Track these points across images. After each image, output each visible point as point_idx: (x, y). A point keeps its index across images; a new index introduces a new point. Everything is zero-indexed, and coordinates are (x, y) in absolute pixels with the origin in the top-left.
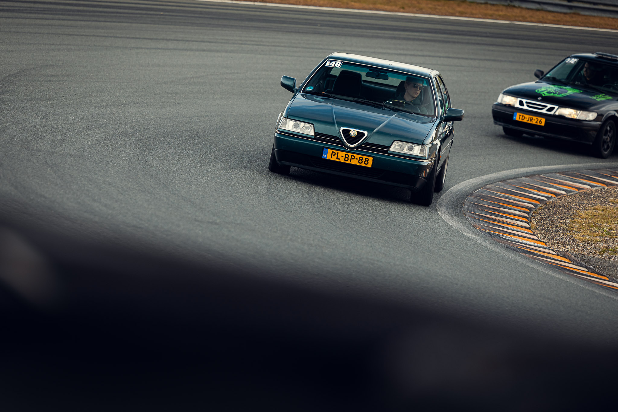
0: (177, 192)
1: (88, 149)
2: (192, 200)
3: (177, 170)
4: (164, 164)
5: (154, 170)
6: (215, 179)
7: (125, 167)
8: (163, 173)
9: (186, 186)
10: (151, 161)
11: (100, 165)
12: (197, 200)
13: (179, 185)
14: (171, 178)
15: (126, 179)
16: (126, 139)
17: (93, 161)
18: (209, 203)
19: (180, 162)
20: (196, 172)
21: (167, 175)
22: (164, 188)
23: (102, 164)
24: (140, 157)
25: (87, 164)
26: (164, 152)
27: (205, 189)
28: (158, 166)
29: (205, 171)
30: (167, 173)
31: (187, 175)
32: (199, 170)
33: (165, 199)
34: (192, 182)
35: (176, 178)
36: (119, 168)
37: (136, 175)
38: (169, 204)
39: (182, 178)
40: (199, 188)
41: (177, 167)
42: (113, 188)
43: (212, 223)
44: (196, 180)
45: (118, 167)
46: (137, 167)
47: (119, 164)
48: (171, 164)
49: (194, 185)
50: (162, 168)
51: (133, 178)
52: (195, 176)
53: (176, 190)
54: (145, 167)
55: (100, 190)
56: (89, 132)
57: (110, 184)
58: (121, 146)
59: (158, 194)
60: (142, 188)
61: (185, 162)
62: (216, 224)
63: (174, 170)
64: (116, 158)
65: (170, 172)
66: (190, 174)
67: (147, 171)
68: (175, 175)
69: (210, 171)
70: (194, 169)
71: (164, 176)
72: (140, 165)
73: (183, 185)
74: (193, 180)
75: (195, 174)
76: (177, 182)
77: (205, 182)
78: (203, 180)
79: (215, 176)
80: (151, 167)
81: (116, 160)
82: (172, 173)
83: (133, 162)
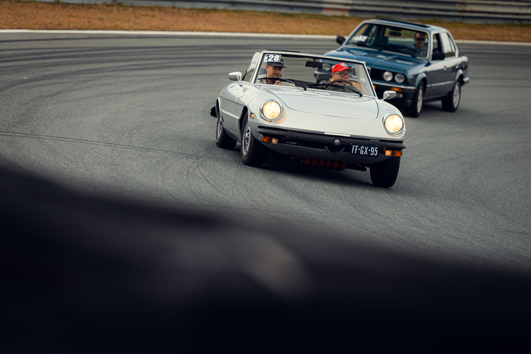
0: (493, 208)
1: (418, 173)
2: (506, 214)
3: (494, 189)
4: (483, 184)
5: (474, 189)
6: (527, 196)
7: (449, 188)
8: (482, 192)
9: (501, 202)
10: (471, 182)
11: (428, 187)
12: (511, 214)
13: (495, 202)
14: (489, 196)
15: (449, 197)
16: (450, 164)
17: (422, 183)
18: (520, 217)
19: (497, 182)
20: (511, 190)
21: (485, 193)
22: (482, 204)
23: (429, 185)
24: (462, 179)
25: (417, 186)
26: (483, 174)
27: (518, 204)
28: (477, 186)
29: (518, 189)
31: (502, 193)
32: (513, 189)
33: (482, 213)
35: (493, 196)
36: (444, 188)
37: (458, 194)
38: (485, 218)
39: (498, 195)
40: (512, 204)
41: (494, 186)
42: (438, 206)
43: (522, 233)
44: (510, 197)
45: (443, 188)
46: (460, 187)
47: (444, 184)
48: (489, 184)
49: (508, 201)
50: (481, 187)
51: (455, 197)
52: (509, 194)
53: (493, 206)
54: (466, 187)
55: (427, 207)
56: (419, 159)
57: (435, 202)
58: (446, 169)
59: (477, 209)
60: (463, 205)
61: (501, 182)
62: (526, 234)
63: (491, 189)
64: (442, 180)
65: (488, 191)
66: (505, 192)
67: (468, 191)
68: (492, 193)
69: (523, 189)
70: (509, 188)
71: (483, 194)
72: (462, 185)
73: (499, 202)
74: (507, 197)
75: (510, 192)
76: (494, 199)
77: (518, 199)
78: (516, 197)
79: (527, 193)
80: (471, 187)
81: (442, 181)
82: (489, 191)
83: (456, 183)
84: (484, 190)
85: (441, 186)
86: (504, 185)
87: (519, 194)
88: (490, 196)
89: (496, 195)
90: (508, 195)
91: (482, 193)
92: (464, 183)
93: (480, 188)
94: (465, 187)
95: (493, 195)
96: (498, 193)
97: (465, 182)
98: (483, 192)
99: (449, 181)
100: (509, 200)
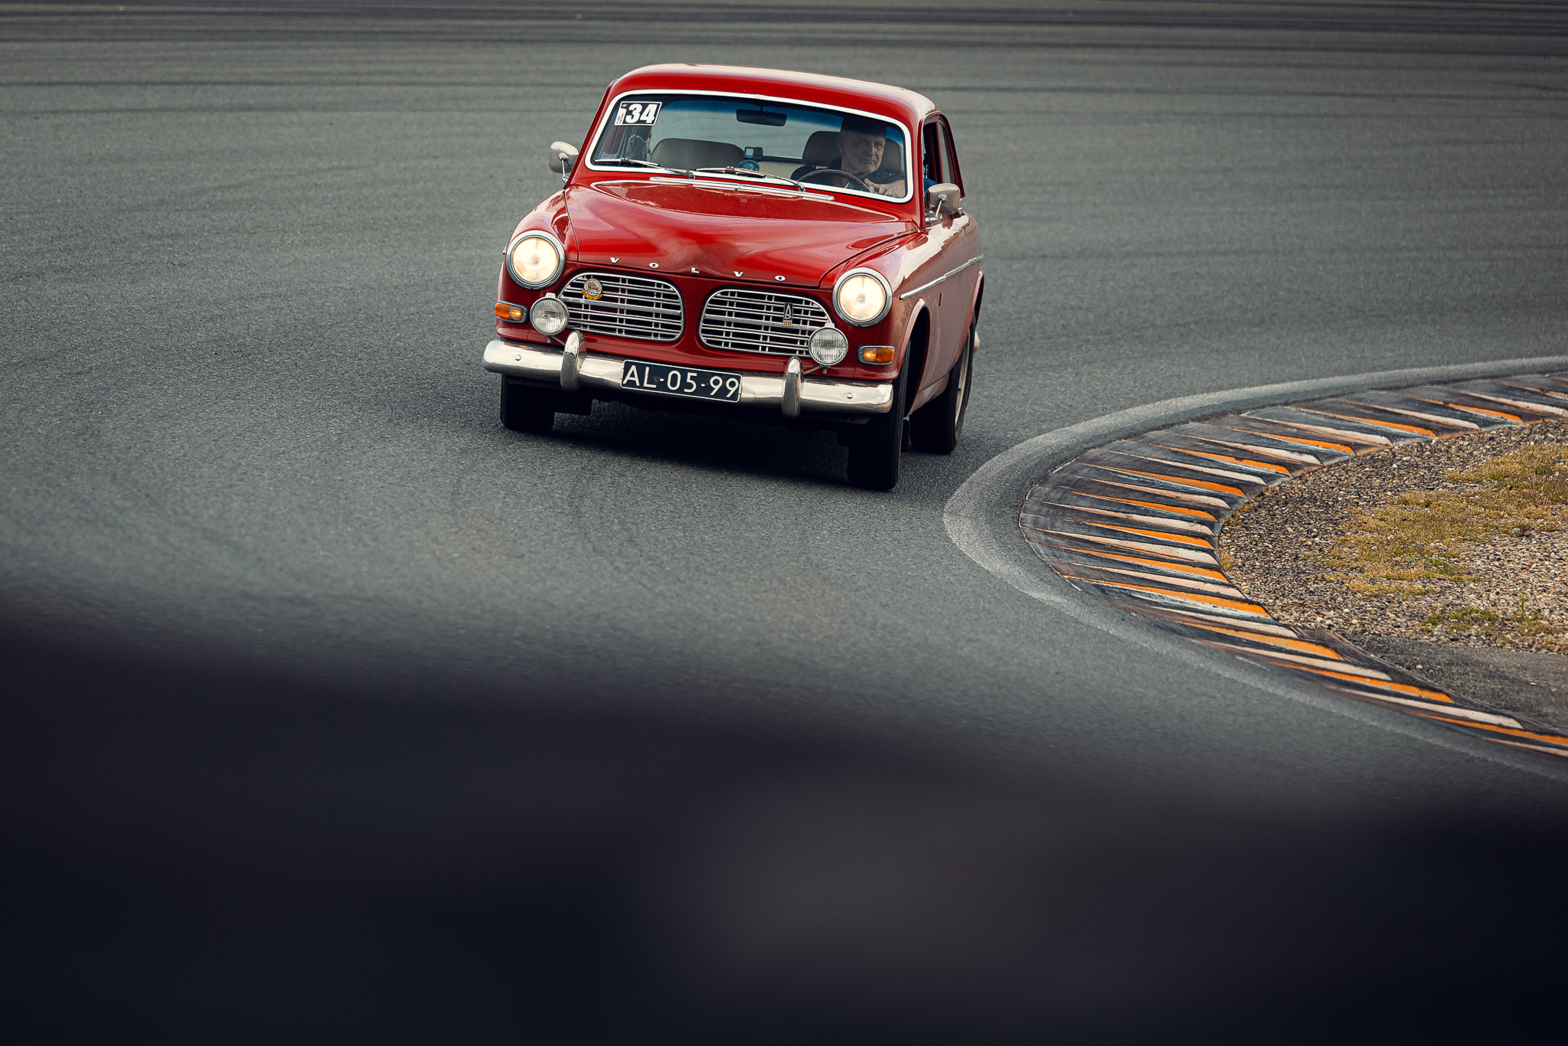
0: (187, 519)
2: (234, 538)
3: (185, 455)
4: (148, 442)
6: (299, 475)
7: (35, 455)
8: (146, 466)
9: (213, 499)
10: (109, 434)
12: (249, 538)
13: (194, 498)
14: (170, 479)
15: (39, 489)
16: (34, 375)
18: (282, 545)
19: (194, 432)
20: (243, 458)
21: (158, 471)
22: (152, 509)
24: (78, 425)
26: (148, 406)
27: (270, 505)
28: (130, 448)
29: (268, 454)
30: (158, 466)
31: (216, 469)
32: (251, 453)
33: (154, 539)
34: (231, 486)
35: (184, 480)
36: (18, 457)
37: (68, 477)
38: (166, 554)
39: (201, 477)
40: (252, 503)
41: (187, 446)
44: (242, 480)
45: (14, 456)
46: (71, 453)
48: (168, 440)
49: (238, 495)
50: (142, 451)
51: (59, 485)
52: (240, 471)
53: (186, 513)
54: (92, 451)
58: (22, 395)
59: (135, 526)
60: (86, 513)
61: (209, 431)
63: (177, 455)
64: (9, 431)
65: (166, 461)
66: (225, 464)
67: (101, 464)
68: (180, 470)
69: (283, 453)
70: (235, 451)
71: (151, 475)
72: (78, 446)
73: (206, 498)
74: (234, 482)
75: (240, 464)
76: (188, 490)
77: (270, 485)
78: (264, 479)
79: (298, 466)
80: (110, 451)
81: (10, 436)
82: (172, 464)
83: (58, 439)
84: (153, 459)
85: (9, 453)
86: (221, 443)
87: (271, 469)
88: (174, 481)
89: (194, 477)
90: (235, 476)
91: (148, 471)
92: (85, 440)
93: (141, 455)
94: (90, 453)
95: (186, 476)
96: (200, 468)
97: (87, 437)
98: (150, 468)
99: (32, 433)
100: (240, 490)
